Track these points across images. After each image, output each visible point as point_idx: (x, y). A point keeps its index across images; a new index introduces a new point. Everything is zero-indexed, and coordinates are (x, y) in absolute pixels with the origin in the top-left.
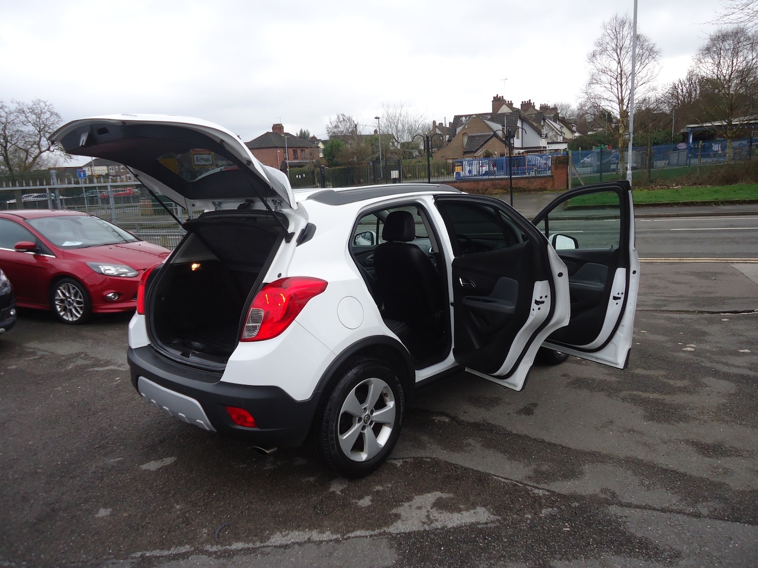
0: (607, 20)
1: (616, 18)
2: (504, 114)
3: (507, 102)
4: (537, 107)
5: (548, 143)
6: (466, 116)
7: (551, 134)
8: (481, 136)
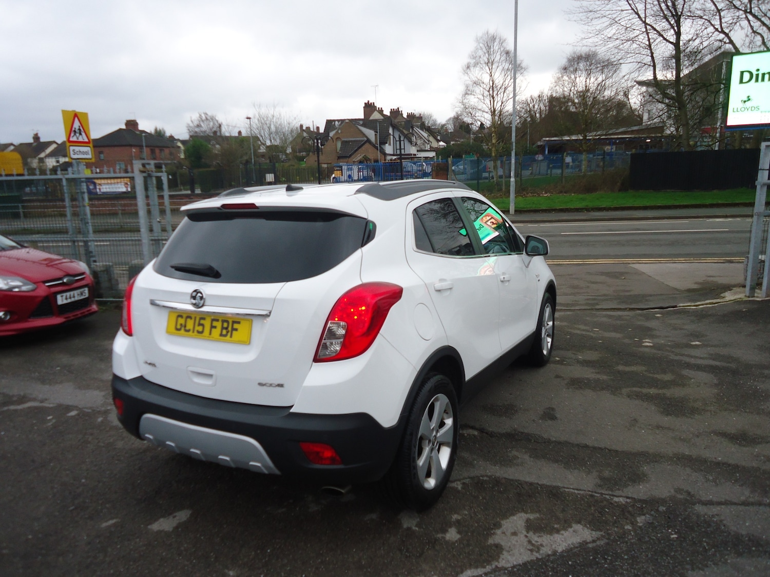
0: (480, 34)
1: (487, 33)
2: (376, 121)
3: (378, 109)
4: (405, 116)
5: (418, 151)
6: (338, 121)
7: (419, 142)
8: (355, 141)
